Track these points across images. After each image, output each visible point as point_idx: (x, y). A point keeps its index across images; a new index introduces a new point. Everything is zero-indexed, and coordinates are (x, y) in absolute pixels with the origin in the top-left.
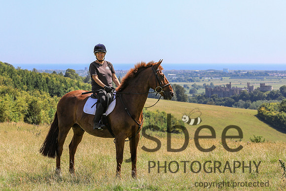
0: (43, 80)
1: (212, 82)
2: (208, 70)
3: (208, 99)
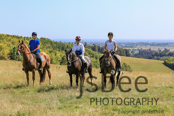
0: (66, 46)
1: (141, 48)
2: (140, 42)
3: (140, 56)
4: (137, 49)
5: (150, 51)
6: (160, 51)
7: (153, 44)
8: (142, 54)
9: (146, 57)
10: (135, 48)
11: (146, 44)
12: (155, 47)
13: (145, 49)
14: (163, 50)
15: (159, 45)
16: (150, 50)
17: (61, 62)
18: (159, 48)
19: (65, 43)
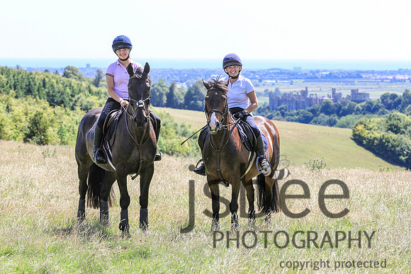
0: (38, 82)
1: (277, 86)
2: (271, 69)
3: (274, 113)
4: (261, 89)
5: (307, 99)
6: (336, 97)
7: (313, 76)
8: (280, 108)
9: (292, 115)
11: (292, 75)
12: (321, 84)
13: (288, 91)
14: (345, 93)
15: (331, 77)
16: (304, 93)
17: (26, 134)
18: (334, 87)
19: (34, 73)
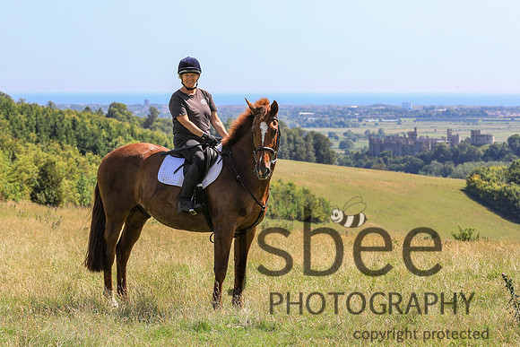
0: (67, 122)
1: (381, 127)
2: (374, 106)
3: (374, 160)
4: (361, 131)
5: (416, 143)
6: (453, 139)
7: (426, 114)
8: (382, 154)
9: (396, 163)
10: (354, 131)
11: (399, 113)
12: (436, 124)
13: (393, 132)
14: (464, 135)
15: (449, 115)
16: (413, 135)
18: (450, 127)
19: (65, 111)
